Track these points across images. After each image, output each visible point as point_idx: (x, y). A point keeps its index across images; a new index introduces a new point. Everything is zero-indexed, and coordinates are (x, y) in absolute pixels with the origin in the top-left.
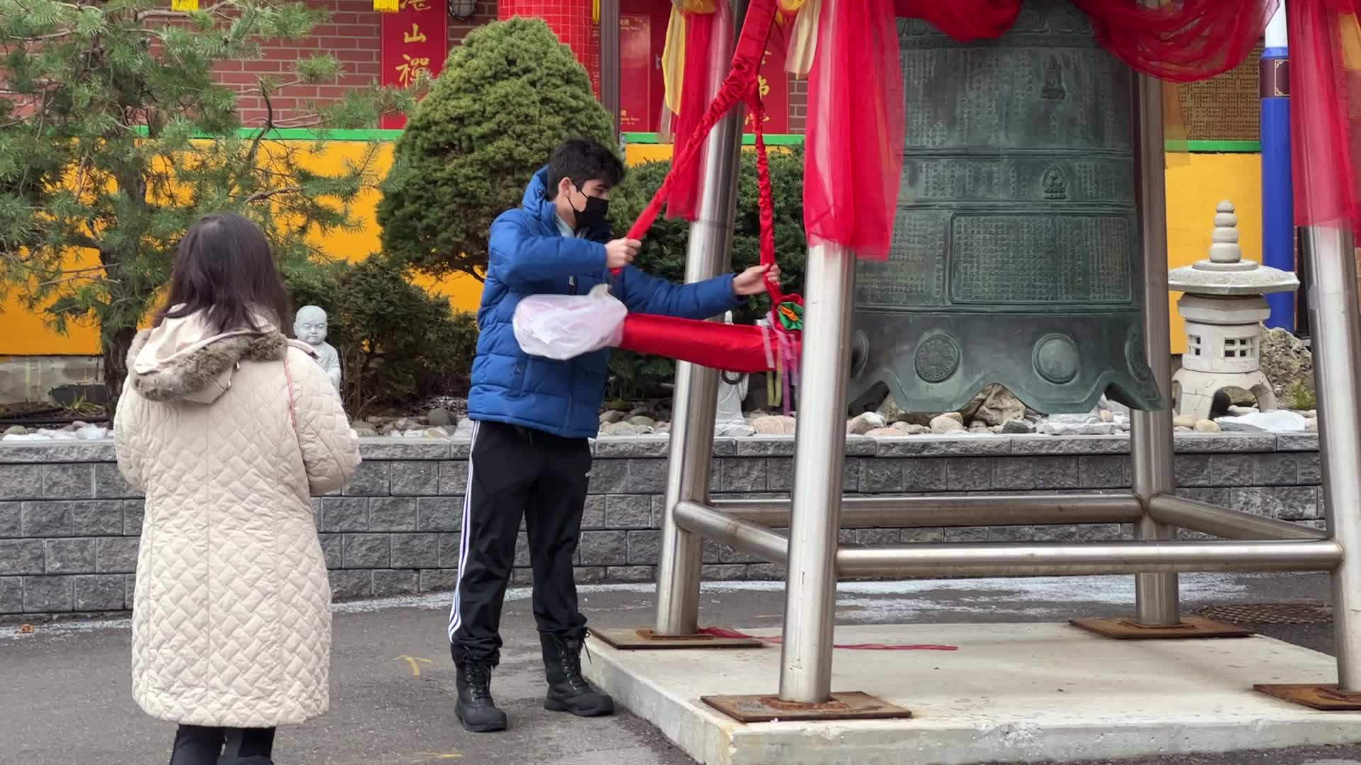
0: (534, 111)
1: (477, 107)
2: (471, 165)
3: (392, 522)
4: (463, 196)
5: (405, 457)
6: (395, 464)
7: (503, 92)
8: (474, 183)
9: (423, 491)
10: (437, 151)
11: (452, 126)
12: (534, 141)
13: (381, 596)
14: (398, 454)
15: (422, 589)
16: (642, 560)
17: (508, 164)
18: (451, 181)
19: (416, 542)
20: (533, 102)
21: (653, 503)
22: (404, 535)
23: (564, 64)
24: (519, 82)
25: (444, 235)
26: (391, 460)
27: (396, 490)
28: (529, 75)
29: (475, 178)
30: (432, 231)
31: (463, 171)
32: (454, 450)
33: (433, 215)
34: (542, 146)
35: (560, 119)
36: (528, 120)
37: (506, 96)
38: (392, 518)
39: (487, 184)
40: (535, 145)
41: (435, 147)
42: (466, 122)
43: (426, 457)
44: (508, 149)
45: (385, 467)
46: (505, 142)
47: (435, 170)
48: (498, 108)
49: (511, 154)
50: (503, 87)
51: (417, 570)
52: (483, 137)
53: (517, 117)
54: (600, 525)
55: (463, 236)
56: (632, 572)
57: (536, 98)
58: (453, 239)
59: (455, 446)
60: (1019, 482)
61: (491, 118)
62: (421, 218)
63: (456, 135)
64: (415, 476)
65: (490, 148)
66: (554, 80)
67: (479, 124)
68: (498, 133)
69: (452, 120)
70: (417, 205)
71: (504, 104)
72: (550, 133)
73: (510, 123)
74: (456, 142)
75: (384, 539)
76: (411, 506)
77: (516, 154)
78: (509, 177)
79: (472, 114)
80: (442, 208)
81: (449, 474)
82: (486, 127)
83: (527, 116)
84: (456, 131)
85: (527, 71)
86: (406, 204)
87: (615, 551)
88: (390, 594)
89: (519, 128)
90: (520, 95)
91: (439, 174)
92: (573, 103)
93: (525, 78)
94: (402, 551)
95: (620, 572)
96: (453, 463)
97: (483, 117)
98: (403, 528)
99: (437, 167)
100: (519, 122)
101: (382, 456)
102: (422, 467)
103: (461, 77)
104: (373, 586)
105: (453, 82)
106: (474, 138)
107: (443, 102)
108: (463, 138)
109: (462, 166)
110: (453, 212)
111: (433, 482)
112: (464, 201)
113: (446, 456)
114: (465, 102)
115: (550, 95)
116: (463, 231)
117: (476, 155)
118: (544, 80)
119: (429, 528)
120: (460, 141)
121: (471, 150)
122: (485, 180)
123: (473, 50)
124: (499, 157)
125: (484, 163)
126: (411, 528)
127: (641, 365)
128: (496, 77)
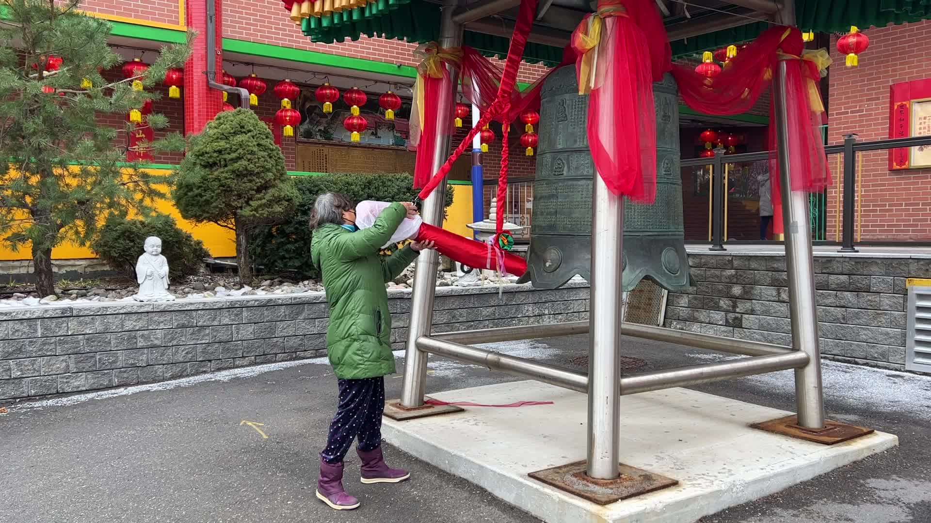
0: (255, 149)
1: (228, 146)
2: (227, 172)
3: (198, 339)
4: (223, 186)
5: (204, 308)
6: (199, 312)
7: (240, 139)
8: (229, 180)
9: (213, 324)
10: (210, 166)
11: (215, 155)
12: (255, 162)
13: (193, 375)
14: (201, 307)
15: (212, 370)
16: (312, 348)
17: (245, 172)
18: (217, 179)
19: (210, 348)
20: (254, 145)
21: (316, 323)
22: (204, 345)
23: (266, 130)
24: (247, 136)
25: (214, 204)
26: (197, 310)
27: (200, 324)
28: (252, 133)
29: (230, 178)
30: (207, 202)
31: (223, 175)
32: (228, 304)
33: (208, 195)
34: (260, 165)
35: (267, 154)
36: (252, 153)
37: (242, 141)
38: (198, 337)
39: (235, 181)
40: (257, 165)
41: (207, 164)
42: (223, 152)
43: (215, 308)
44: (245, 165)
45: (194, 313)
46: (244, 163)
47: (208, 174)
48: (239, 147)
49: (246, 168)
50: (240, 138)
51: (210, 361)
52: (232, 160)
53: (248, 151)
54: (294, 334)
55: (224, 204)
56: (308, 354)
57: (255, 143)
58: (219, 206)
59: (229, 302)
61: (235, 151)
62: (201, 196)
63: (218, 159)
64: (209, 317)
65: (236, 165)
66: (262, 136)
67: (229, 154)
68: (239, 158)
69: (215, 152)
70: (200, 190)
71: (241, 145)
72: (263, 159)
73: (245, 154)
74: (218, 162)
75: (194, 348)
76: (207, 331)
77: (249, 168)
78: (245, 178)
79: (226, 149)
80: (214, 192)
81: (226, 315)
82: (233, 155)
83: (252, 151)
84: (218, 157)
85: (250, 131)
86: (194, 190)
87: (300, 345)
88: (197, 373)
89: (249, 157)
90: (249, 141)
91: (210, 176)
92: (271, 147)
93: (249, 134)
94: (203, 352)
95: (302, 354)
96: (227, 310)
97: (232, 151)
98: (203, 342)
99: (209, 173)
100: (248, 154)
101: (193, 308)
102: (213, 312)
103: (218, 132)
104: (189, 370)
105: (214, 135)
106: (227, 160)
107: (209, 143)
108: (222, 160)
109: (222, 172)
110: (219, 193)
111: (218, 319)
112: (224, 189)
113: (224, 307)
114: (222, 144)
115: (260, 143)
116: (223, 202)
117: (230, 168)
118: (258, 136)
119: (216, 341)
120: (220, 161)
121: (226, 166)
122: (234, 179)
123: (221, 121)
124: (241, 169)
125: (233, 172)
126: (207, 341)
127: (287, 262)
128: (235, 133)
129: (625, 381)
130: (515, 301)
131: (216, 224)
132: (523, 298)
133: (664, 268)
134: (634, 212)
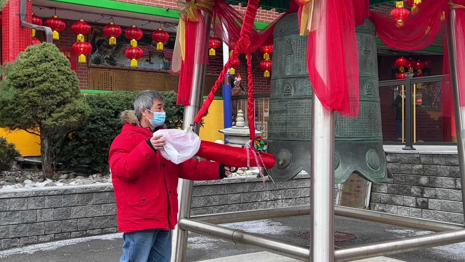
0: (56, 74)
1: (35, 71)
2: (34, 92)
3: (10, 221)
4: (31, 102)
5: (15, 196)
6: (11, 200)
7: (45, 67)
8: (36, 98)
9: (22, 209)
10: (21, 87)
11: (25, 78)
12: (56, 84)
13: (6, 249)
14: (13, 196)
15: (21, 245)
16: (98, 227)
17: (48, 91)
18: (27, 97)
19: (19, 228)
20: (55, 71)
21: (102, 207)
22: (14, 226)
23: (65, 59)
24: (50, 64)
25: (24, 116)
26: (10, 198)
27: (12, 209)
28: (54, 61)
29: (36, 96)
30: (19, 115)
31: (31, 94)
32: (34, 193)
33: (19, 109)
34: (60, 86)
35: (65, 77)
36: (54, 77)
37: (46, 68)
38: (10, 220)
39: (41, 98)
40: (57, 85)
41: (19, 85)
42: (31, 76)
43: (23, 196)
44: (48, 86)
45: (7, 201)
46: (47, 84)
47: (20, 93)
48: (43, 72)
49: (49, 88)
50: (44, 65)
51: (19, 238)
52: (38, 82)
53: (51, 75)
54: (85, 216)
55: (31, 116)
56: (95, 232)
57: (57, 69)
58: (28, 117)
59: (34, 192)
60: (209, 193)
61: (40, 76)
62: (14, 110)
63: (27, 81)
64: (19, 203)
65: (41, 86)
66: (61, 64)
67: (36, 77)
68: (44, 81)
69: (25, 76)
70: (13, 105)
71: (45, 71)
72: (62, 81)
73: (48, 78)
74: (27, 84)
75: (7, 228)
76: (17, 215)
77: (51, 88)
78: (48, 96)
79: (34, 74)
80: (24, 107)
81: (31, 202)
82: (39, 79)
83: (54, 75)
84: (27, 80)
85: (52, 60)
86: (9, 105)
87: (89, 225)
88: (9, 248)
89: (51, 79)
90: (51, 68)
91: (21, 95)
92: (69, 72)
93: (52, 62)
94: (14, 231)
95: (91, 232)
96: (33, 198)
97: (38, 75)
98: (14, 223)
99: (20, 92)
100: (51, 77)
101: (6, 197)
102: (22, 200)
103: (28, 61)
104: (3, 245)
105: (25, 63)
106: (35, 82)
107: (21, 69)
108: (31, 82)
109: (31, 92)
110: (28, 108)
111: (26, 205)
112: (32, 104)
113: (31, 195)
114: (31, 70)
115: (60, 69)
116: (31, 115)
117: (36, 88)
118: (58, 64)
119: (24, 222)
120: (29, 83)
121: (33, 86)
122: (39, 97)
123: (30, 52)
124: (45, 89)
125: (39, 91)
126: (17, 223)
127: (80, 160)
128: (41, 62)
129: (338, 252)
130: (256, 189)
131: (25, 131)
132: (262, 186)
133: (368, 165)
134: (345, 123)
